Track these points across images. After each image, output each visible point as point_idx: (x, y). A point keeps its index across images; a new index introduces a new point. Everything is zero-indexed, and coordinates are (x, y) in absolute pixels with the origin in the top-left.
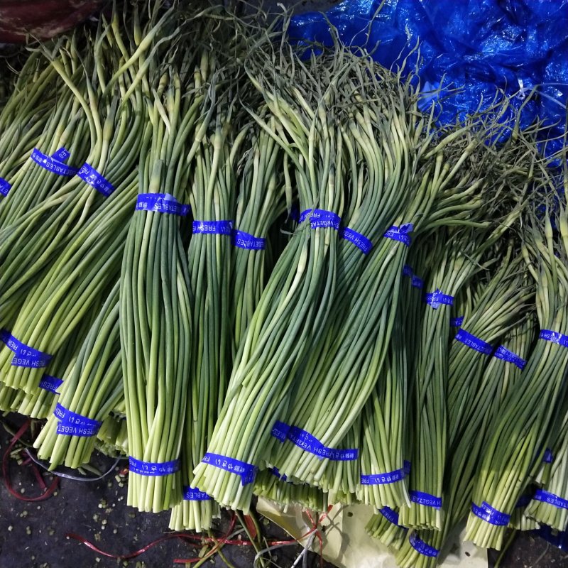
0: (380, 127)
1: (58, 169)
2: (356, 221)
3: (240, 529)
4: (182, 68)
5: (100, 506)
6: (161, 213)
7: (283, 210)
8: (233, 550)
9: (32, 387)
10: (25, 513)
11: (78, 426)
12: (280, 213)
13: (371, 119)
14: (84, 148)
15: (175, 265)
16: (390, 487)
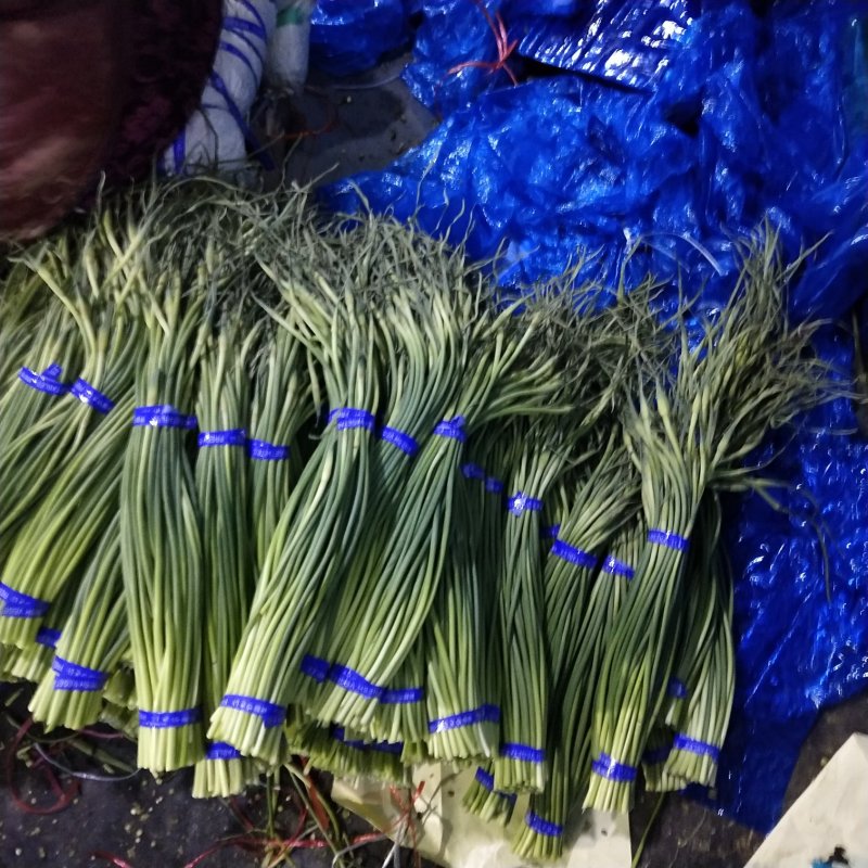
0: (419, 309)
1: (50, 388)
2: (398, 418)
3: (313, 825)
4: (184, 264)
5: (133, 812)
6: (160, 427)
7: (310, 414)
8: (306, 854)
9: (28, 640)
10: (37, 830)
11: (79, 679)
12: (307, 417)
13: (409, 300)
14: (78, 361)
15: (179, 484)
16: (461, 734)
